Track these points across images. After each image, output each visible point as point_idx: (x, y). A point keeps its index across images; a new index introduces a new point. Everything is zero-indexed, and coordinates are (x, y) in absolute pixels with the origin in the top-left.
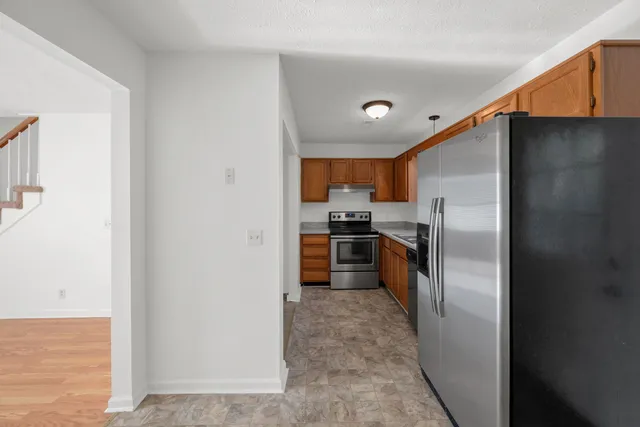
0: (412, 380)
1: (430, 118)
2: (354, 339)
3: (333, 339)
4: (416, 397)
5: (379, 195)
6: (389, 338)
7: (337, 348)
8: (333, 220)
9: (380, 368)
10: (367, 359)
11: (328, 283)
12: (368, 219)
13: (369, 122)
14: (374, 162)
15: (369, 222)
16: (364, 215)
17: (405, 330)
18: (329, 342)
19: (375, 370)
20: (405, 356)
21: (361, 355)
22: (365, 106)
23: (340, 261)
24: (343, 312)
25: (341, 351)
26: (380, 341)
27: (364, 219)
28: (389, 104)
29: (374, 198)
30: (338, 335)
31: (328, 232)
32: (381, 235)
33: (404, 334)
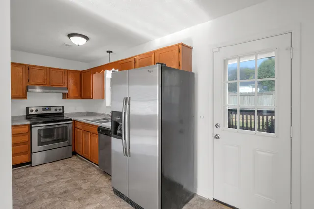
0: (109, 198)
1: (108, 52)
2: (65, 192)
3: (48, 198)
4: (114, 205)
5: (71, 95)
6: (89, 183)
7: (55, 202)
8: (30, 113)
9: (89, 201)
10: (79, 200)
11: (30, 163)
12: (61, 111)
13: (69, 46)
14: (67, 72)
15: (62, 113)
16: (58, 108)
17: (98, 175)
18: (46, 201)
19: (87, 203)
20: (101, 188)
21: (74, 199)
22: (70, 35)
23: (40, 144)
24: (50, 179)
25: (58, 203)
26: (84, 186)
27: (58, 111)
28: (87, 38)
29: (65, 96)
30: (52, 194)
31: (29, 123)
32: (74, 121)
33: (97, 178)
